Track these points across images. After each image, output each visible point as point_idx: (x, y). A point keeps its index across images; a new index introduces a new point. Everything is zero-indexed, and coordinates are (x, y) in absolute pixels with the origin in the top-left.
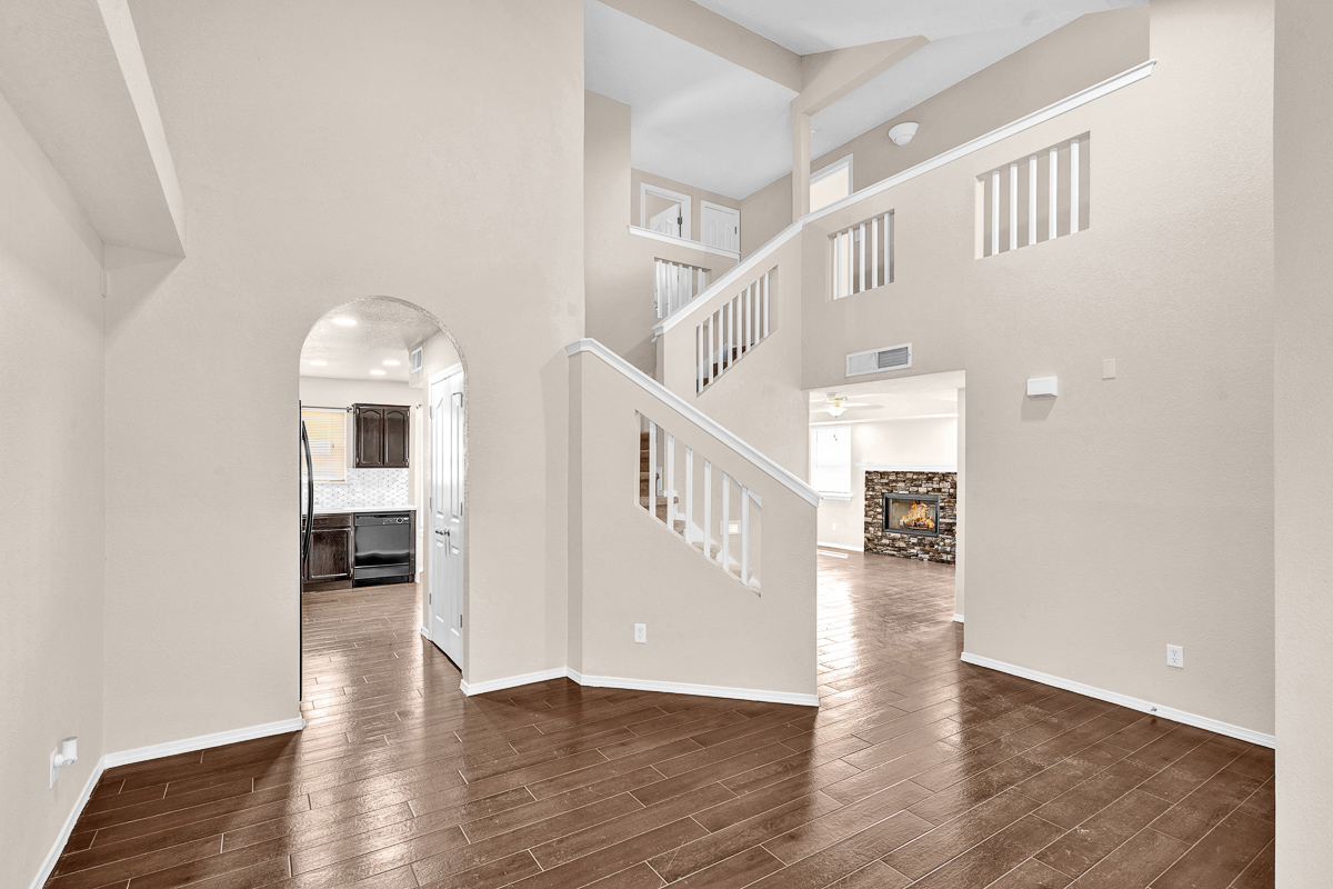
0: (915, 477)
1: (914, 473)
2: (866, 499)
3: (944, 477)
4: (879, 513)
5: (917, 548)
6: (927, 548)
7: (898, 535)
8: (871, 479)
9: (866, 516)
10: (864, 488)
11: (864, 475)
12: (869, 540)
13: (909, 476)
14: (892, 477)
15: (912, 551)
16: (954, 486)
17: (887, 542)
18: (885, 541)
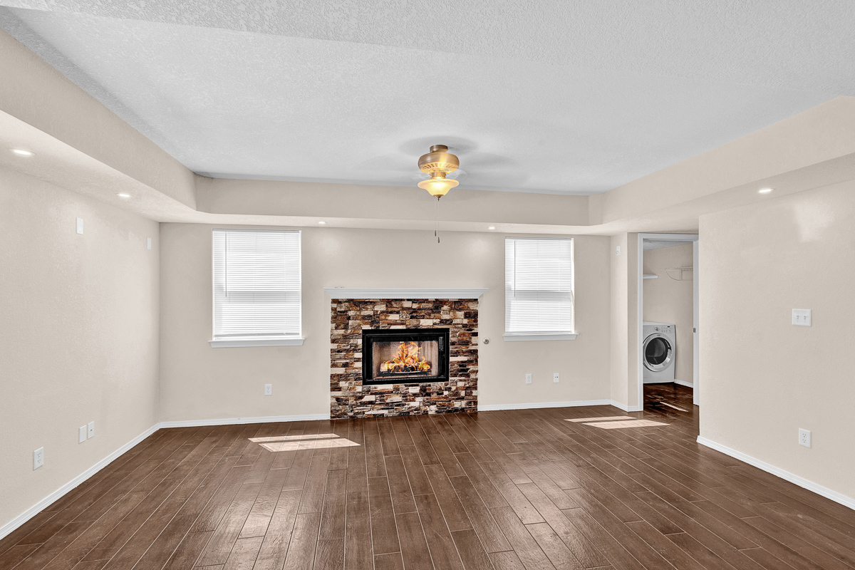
0: (415, 306)
1: (414, 301)
2: (333, 341)
3: (458, 304)
4: (358, 360)
5: (419, 399)
6: (434, 396)
7: (390, 387)
8: (342, 312)
9: (334, 365)
10: (329, 326)
11: (329, 305)
12: (338, 399)
13: (407, 304)
14: (381, 308)
15: (412, 404)
16: (472, 316)
17: (372, 398)
18: (368, 398)
